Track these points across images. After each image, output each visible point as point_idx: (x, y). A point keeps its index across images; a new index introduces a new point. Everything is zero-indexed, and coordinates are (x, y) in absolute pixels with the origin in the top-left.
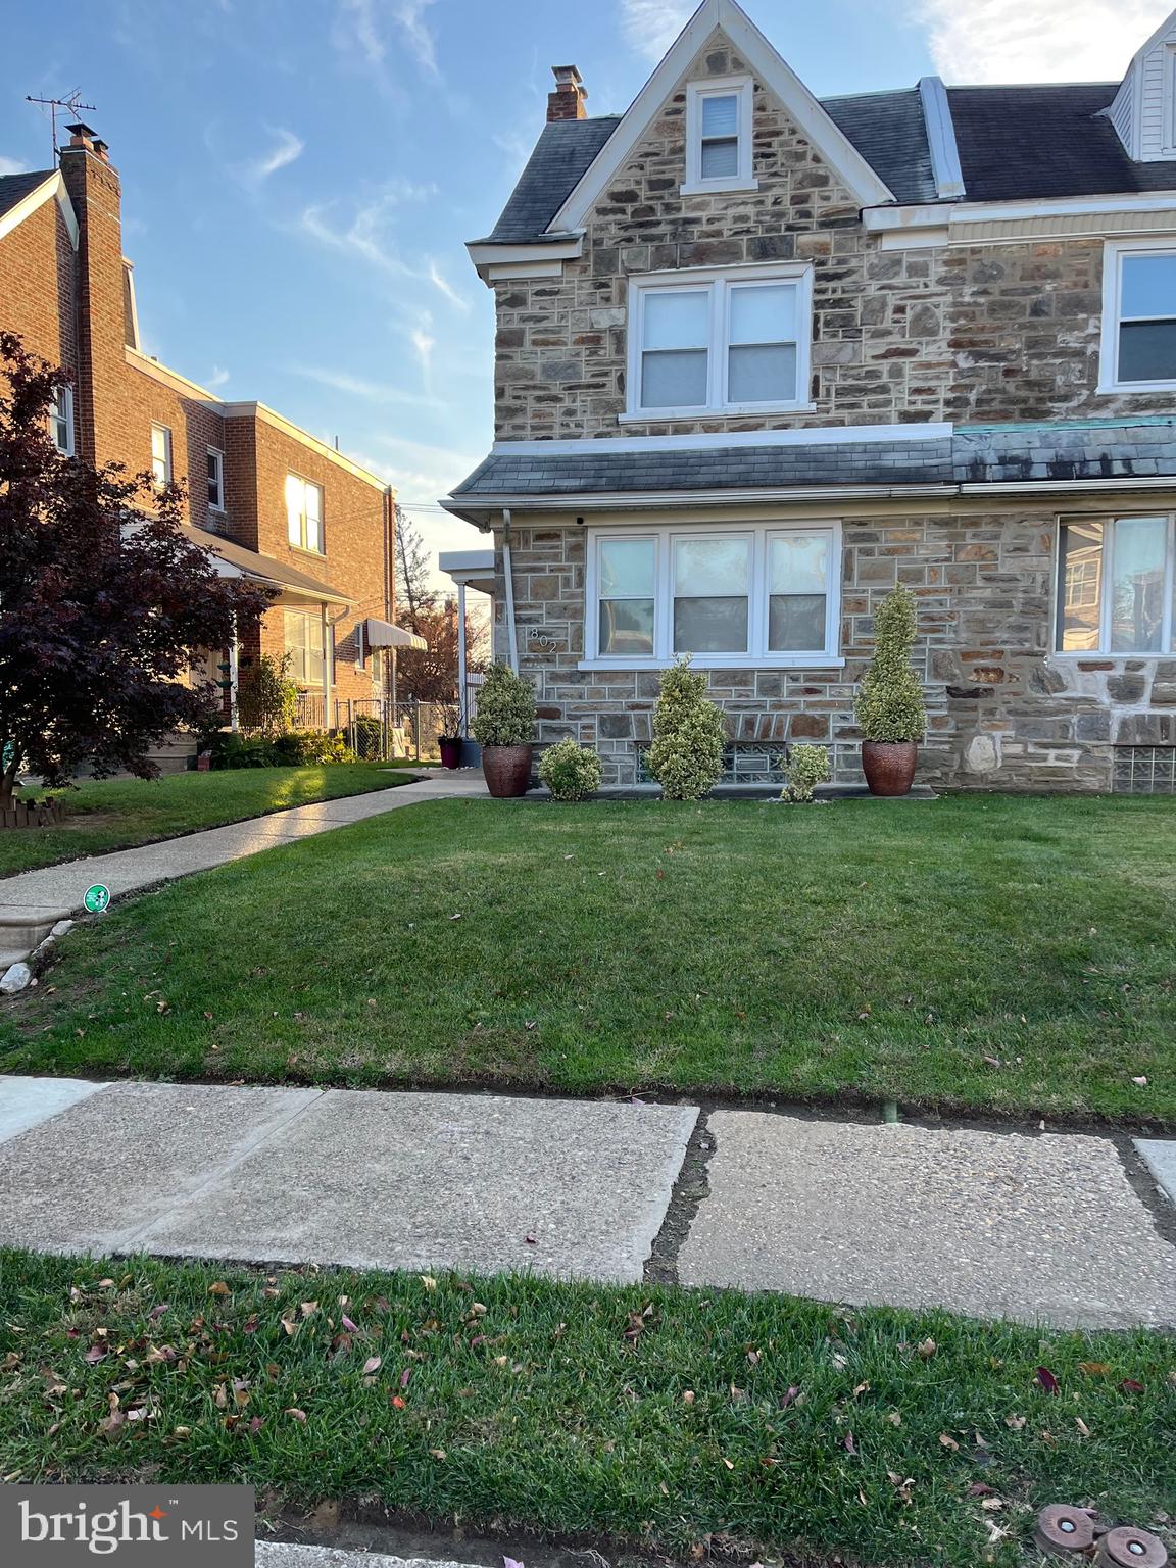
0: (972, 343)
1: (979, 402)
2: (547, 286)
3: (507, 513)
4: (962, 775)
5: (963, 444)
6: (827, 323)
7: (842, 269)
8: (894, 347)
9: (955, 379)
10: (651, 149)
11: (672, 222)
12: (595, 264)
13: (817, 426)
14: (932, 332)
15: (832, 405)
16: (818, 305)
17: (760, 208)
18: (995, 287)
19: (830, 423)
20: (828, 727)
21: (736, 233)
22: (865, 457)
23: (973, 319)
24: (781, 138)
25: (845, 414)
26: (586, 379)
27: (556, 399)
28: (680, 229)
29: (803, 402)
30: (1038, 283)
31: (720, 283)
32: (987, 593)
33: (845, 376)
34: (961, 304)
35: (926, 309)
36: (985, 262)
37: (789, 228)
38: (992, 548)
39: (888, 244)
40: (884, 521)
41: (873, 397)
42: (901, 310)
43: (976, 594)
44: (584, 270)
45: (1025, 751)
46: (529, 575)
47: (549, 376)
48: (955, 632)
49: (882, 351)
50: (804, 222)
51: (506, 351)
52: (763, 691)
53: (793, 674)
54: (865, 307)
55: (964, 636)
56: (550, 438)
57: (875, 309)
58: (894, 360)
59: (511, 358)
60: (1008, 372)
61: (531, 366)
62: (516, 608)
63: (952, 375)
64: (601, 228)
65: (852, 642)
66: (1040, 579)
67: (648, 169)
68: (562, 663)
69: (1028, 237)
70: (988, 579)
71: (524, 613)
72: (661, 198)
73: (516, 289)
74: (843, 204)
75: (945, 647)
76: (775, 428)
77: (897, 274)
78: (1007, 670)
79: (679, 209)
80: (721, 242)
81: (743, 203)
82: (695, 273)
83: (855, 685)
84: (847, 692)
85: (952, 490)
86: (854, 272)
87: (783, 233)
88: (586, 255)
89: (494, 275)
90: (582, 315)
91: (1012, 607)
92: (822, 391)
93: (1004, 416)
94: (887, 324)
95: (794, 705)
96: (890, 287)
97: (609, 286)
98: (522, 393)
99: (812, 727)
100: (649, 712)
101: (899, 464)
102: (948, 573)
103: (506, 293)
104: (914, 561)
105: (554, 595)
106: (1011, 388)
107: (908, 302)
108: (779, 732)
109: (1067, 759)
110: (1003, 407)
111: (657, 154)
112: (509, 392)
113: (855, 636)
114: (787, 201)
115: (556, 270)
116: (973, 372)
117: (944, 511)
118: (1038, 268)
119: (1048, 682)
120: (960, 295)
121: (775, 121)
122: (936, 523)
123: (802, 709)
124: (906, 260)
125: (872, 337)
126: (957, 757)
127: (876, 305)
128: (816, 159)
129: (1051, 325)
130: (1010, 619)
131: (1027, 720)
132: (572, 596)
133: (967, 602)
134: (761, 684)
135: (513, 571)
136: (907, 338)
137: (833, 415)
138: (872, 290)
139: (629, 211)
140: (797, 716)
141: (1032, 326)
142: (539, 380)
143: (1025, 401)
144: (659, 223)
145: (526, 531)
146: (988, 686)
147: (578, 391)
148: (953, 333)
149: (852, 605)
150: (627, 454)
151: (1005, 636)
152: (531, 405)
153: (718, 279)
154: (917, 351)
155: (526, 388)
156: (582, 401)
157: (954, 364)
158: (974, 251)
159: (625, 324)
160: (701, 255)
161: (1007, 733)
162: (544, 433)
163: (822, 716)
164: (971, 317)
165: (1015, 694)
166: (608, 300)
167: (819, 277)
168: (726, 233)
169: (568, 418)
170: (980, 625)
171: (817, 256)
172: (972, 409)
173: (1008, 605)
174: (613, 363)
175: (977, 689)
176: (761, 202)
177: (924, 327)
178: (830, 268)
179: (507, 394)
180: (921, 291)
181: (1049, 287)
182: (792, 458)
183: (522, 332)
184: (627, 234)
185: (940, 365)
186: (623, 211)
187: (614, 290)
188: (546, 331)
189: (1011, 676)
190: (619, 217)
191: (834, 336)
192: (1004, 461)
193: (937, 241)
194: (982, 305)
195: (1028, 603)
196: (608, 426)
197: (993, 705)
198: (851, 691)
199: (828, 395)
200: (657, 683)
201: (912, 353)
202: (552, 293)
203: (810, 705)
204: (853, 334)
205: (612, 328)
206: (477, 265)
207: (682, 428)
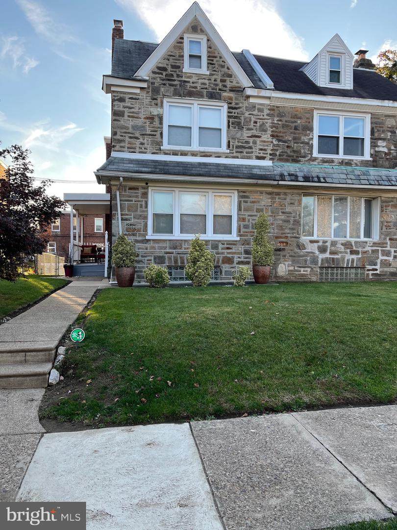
0: (277, 136)
1: (280, 155)
2: (134, 96)
3: (121, 179)
4: (276, 277)
5: (276, 168)
6: (232, 124)
7: (237, 106)
8: (254, 134)
9: (273, 147)
10: (172, 54)
11: (179, 81)
12: (152, 91)
13: (230, 158)
14: (265, 131)
15: (234, 151)
16: (229, 117)
18: (284, 119)
19: (234, 157)
20: (234, 261)
21: (202, 88)
22: (247, 170)
24: (217, 59)
25: (238, 155)
26: (148, 132)
27: (137, 138)
28: (183, 84)
29: (224, 149)
30: (296, 120)
31: (196, 105)
32: (283, 217)
33: (238, 142)
34: (274, 123)
35: (264, 123)
36: (280, 111)
37: (220, 90)
38: (284, 203)
39: (252, 100)
40: (251, 192)
41: (247, 150)
42: (256, 122)
43: (279, 217)
44: (148, 92)
45: (294, 268)
46: (126, 202)
47: (135, 129)
48: (273, 230)
49: (250, 135)
50: (224, 89)
51: (118, 118)
52: (213, 248)
53: (223, 243)
54: (244, 120)
56: (135, 152)
58: (254, 138)
59: (120, 121)
60: (288, 147)
61: (128, 125)
62: (122, 215)
63: (271, 145)
64: (154, 78)
65: (242, 232)
66: (298, 214)
67: (171, 60)
68: (139, 236)
69: (293, 105)
70: (283, 213)
71: (124, 217)
72: (176, 72)
73: (122, 95)
74: (237, 85)
75: (270, 234)
76: (216, 157)
77: (254, 110)
78: (289, 242)
79: (182, 77)
80: (197, 91)
81: (204, 79)
82: (187, 100)
83: (243, 246)
84: (240, 249)
85: (276, 183)
86: (241, 108)
87: (218, 91)
88: (149, 87)
89: (113, 89)
90: (147, 109)
91: (290, 222)
92: (231, 146)
93: (287, 161)
94: (252, 126)
95: (223, 253)
96: (252, 115)
97: (157, 100)
99: (229, 261)
100: (172, 255)
101: (258, 173)
102: (271, 210)
103: (117, 96)
104: (261, 206)
105: (136, 211)
106: (289, 152)
107: (258, 120)
108: (218, 262)
109: (306, 271)
110: (286, 158)
111: (174, 56)
112: (119, 133)
113: (243, 230)
114: (219, 80)
115: (138, 91)
116: (278, 145)
117: (270, 190)
118: (296, 115)
119: (301, 246)
120: (273, 120)
121: (215, 53)
122: (267, 193)
123: (226, 254)
124: (257, 106)
125: (247, 130)
126: (274, 271)
127: (248, 120)
128: (228, 68)
129: (299, 134)
130: (290, 226)
131: (295, 258)
132: (144, 211)
133: (277, 220)
134: (212, 246)
135: (120, 201)
136: (258, 132)
137: (235, 154)
138: (247, 114)
139: (164, 74)
140: (224, 257)
141: (295, 133)
142: (130, 130)
143: (293, 156)
144: (175, 80)
145: (125, 186)
146: (283, 247)
147: (145, 136)
148: (272, 132)
149: (241, 219)
150: (164, 161)
151: (288, 231)
152: (127, 139)
153: (195, 104)
154: (261, 136)
155: (126, 133)
156: (147, 140)
157: (272, 142)
158: (278, 107)
159: (163, 114)
160: (190, 94)
161: (289, 263)
162: (132, 150)
163: (232, 257)
164: (277, 128)
165: (291, 250)
166: (157, 105)
167: (229, 108)
168: (199, 88)
169: (142, 146)
170: (281, 227)
171: (229, 101)
172: (277, 157)
173: (288, 221)
174: (159, 128)
175: (280, 248)
176: (210, 80)
177: (263, 129)
178: (233, 105)
179: (118, 134)
180: (262, 117)
181: (299, 122)
182: (223, 168)
183: (124, 112)
184: (164, 82)
185: (268, 142)
186: (162, 74)
187: (159, 101)
188: (133, 112)
189: (290, 244)
190: (160, 76)
191: (235, 128)
192: (290, 175)
193: (267, 102)
194: (280, 124)
195: (295, 221)
196: (157, 150)
197: (284, 254)
198: (241, 249)
199: (233, 148)
200: (176, 244)
201: (259, 137)
202: (135, 99)
203: (228, 253)
204: (241, 128)
205: (158, 115)
206: (106, 84)
207: (184, 154)
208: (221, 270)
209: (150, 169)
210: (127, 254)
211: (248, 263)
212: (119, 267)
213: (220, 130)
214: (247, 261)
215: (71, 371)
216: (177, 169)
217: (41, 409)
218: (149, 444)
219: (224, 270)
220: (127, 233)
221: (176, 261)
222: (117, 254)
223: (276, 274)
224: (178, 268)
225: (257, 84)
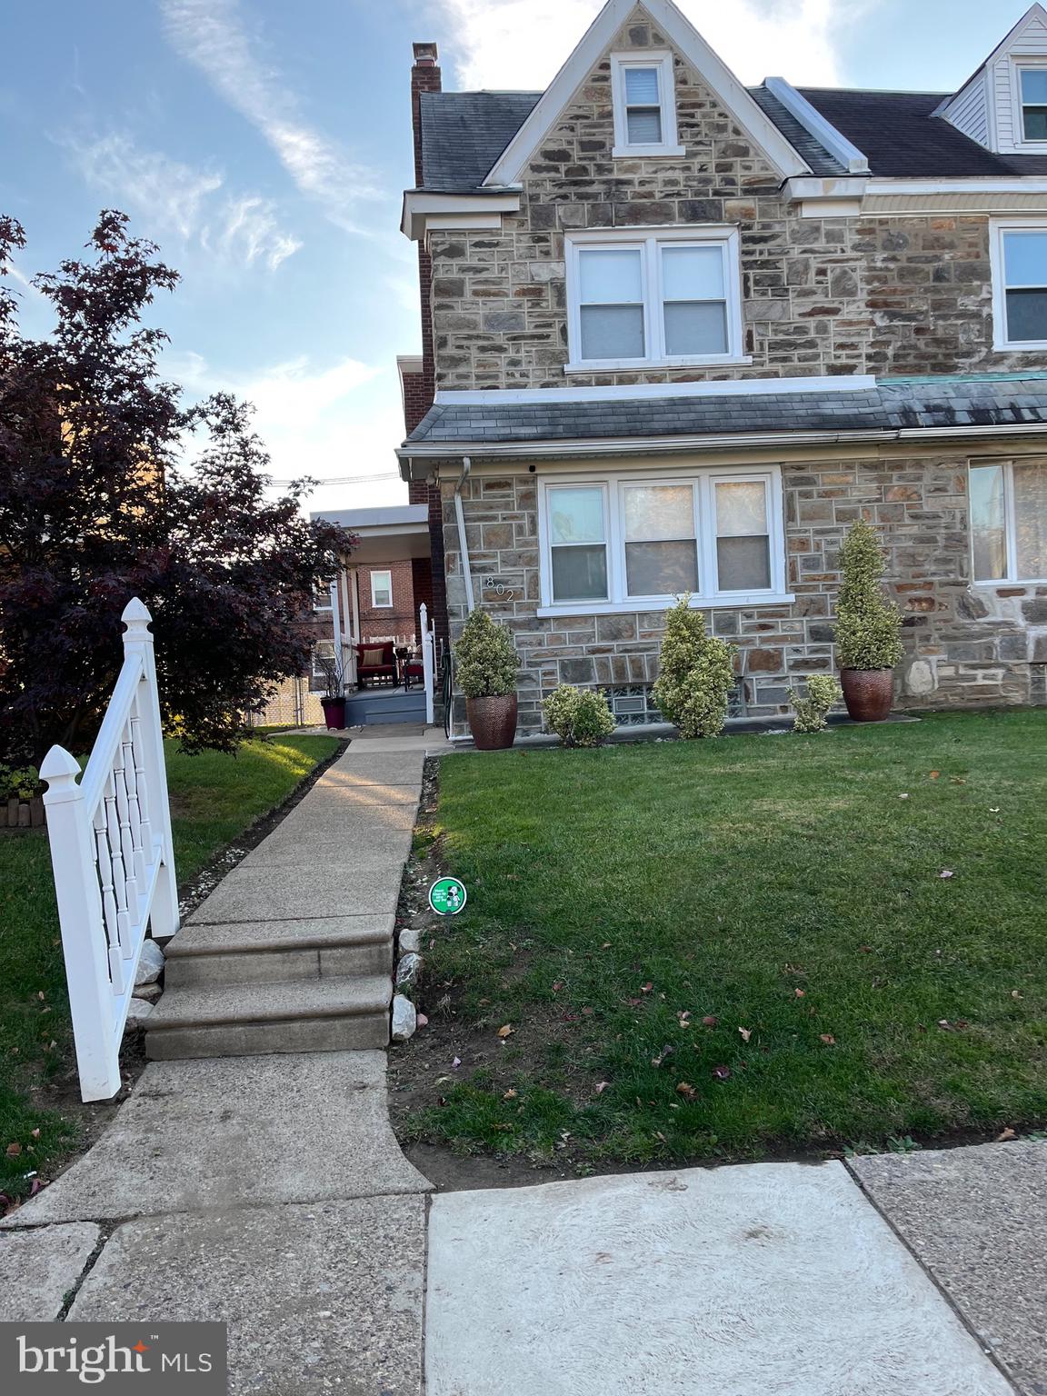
0: (886, 304)
1: (896, 357)
2: (486, 238)
3: (467, 461)
4: (906, 698)
5: (887, 394)
6: (757, 283)
7: (767, 233)
8: (819, 305)
9: (874, 336)
10: (580, 112)
11: (604, 182)
12: (532, 218)
13: (754, 378)
14: (852, 293)
15: (766, 358)
16: (746, 265)
17: (687, 174)
18: (903, 254)
19: (765, 375)
20: (782, 661)
21: (667, 196)
22: (804, 405)
23: (885, 282)
24: (703, 110)
25: (778, 366)
26: (529, 330)
27: (500, 349)
28: (614, 188)
29: (736, 354)
30: (937, 252)
31: (651, 242)
32: (915, 530)
33: (776, 332)
34: (874, 269)
35: (845, 273)
36: (892, 232)
37: (716, 193)
38: (915, 489)
39: (807, 212)
40: (819, 466)
41: (802, 352)
42: (822, 272)
43: (905, 530)
44: (522, 224)
45: (957, 672)
46: (481, 524)
47: (493, 326)
48: (890, 566)
49: (808, 309)
50: (729, 188)
51: (446, 300)
52: (720, 630)
53: (747, 612)
54: (790, 269)
55: (897, 569)
56: (497, 388)
57: (799, 271)
58: (820, 318)
59: (452, 308)
60: (919, 331)
61: (473, 317)
62: (471, 557)
63: (871, 332)
64: (536, 184)
65: (799, 579)
66: (958, 516)
67: (579, 130)
68: (519, 611)
69: (927, 211)
70: (915, 517)
71: (477, 562)
72: (593, 159)
73: (454, 239)
74: (764, 174)
75: (882, 580)
76: (715, 379)
77: (816, 239)
78: (938, 599)
79: (610, 171)
80: (653, 204)
81: (672, 168)
82: (629, 232)
83: (805, 619)
84: (797, 626)
85: (891, 435)
86: (779, 236)
87: (711, 198)
88: (523, 209)
89: (429, 224)
90: (522, 267)
91: (936, 542)
92: (756, 345)
93: (918, 370)
94: (811, 285)
95: (749, 641)
96: (812, 251)
97: (547, 241)
98: (465, 343)
99: (767, 661)
100: (609, 655)
101: (837, 412)
102: (879, 513)
103: (443, 243)
104: (848, 502)
105: (508, 544)
106: (921, 344)
107: (829, 266)
108: (737, 666)
109: (993, 677)
110: (916, 362)
111: (587, 118)
112: (451, 341)
113: (802, 573)
114: (712, 167)
115: (496, 223)
116: (890, 331)
117: (872, 455)
118: (937, 239)
119: (972, 608)
120: (873, 261)
121: (696, 94)
122: (865, 467)
123: (757, 645)
124: (824, 227)
125: (798, 296)
126: (900, 681)
127: (800, 267)
128: (736, 132)
129: (950, 290)
130: (936, 553)
131: (957, 643)
132: (526, 544)
133: (898, 538)
134: (717, 622)
135: (465, 520)
136: (830, 298)
137: (768, 367)
138: (795, 252)
139: (563, 168)
140: (753, 651)
141: (936, 291)
142: (482, 330)
143: (935, 356)
144: (592, 182)
145: (476, 481)
146: (922, 614)
147: (522, 342)
148: (869, 294)
149: (795, 544)
150: (576, 403)
151: (933, 568)
152: (475, 355)
153: (650, 238)
154: (839, 310)
155: (469, 338)
156: (526, 351)
157: (872, 323)
158: (882, 222)
159: (564, 278)
160: (636, 215)
161: (941, 657)
162: (489, 382)
163: (776, 650)
164: (884, 280)
165: (946, 621)
166: (547, 253)
167: (745, 240)
168: (658, 195)
169: (513, 368)
170: (911, 559)
171: (744, 221)
172: (890, 363)
173: (932, 540)
174: (556, 315)
175: (913, 618)
176: (688, 168)
177: (844, 288)
178: (756, 231)
179: (450, 343)
180: (838, 255)
181: (947, 257)
182: (738, 407)
183: (462, 282)
184: (562, 191)
185: (860, 323)
186: (556, 170)
187: (553, 244)
188: (486, 282)
189: (941, 604)
190: (553, 175)
191: (764, 294)
192: (930, 409)
193: (850, 211)
194: (892, 270)
195: (949, 538)
196: (554, 376)
197: (927, 632)
198: (801, 626)
199: (762, 349)
200: (617, 626)
201: (835, 311)
202: (490, 245)
203: (764, 640)
204: (781, 293)
205: (552, 281)
206: (413, 214)
207: (626, 379)
208: (745, 685)
209: (540, 430)
210: (493, 661)
211: (822, 664)
212: (475, 697)
213: (723, 303)
214: (819, 659)
215: (446, 1000)
216: (612, 423)
217: (395, 1116)
218: (753, 1235)
219: (754, 688)
220: (488, 604)
221: (620, 672)
222: (470, 663)
223: (903, 691)
224: (628, 689)
225: (821, 166)
